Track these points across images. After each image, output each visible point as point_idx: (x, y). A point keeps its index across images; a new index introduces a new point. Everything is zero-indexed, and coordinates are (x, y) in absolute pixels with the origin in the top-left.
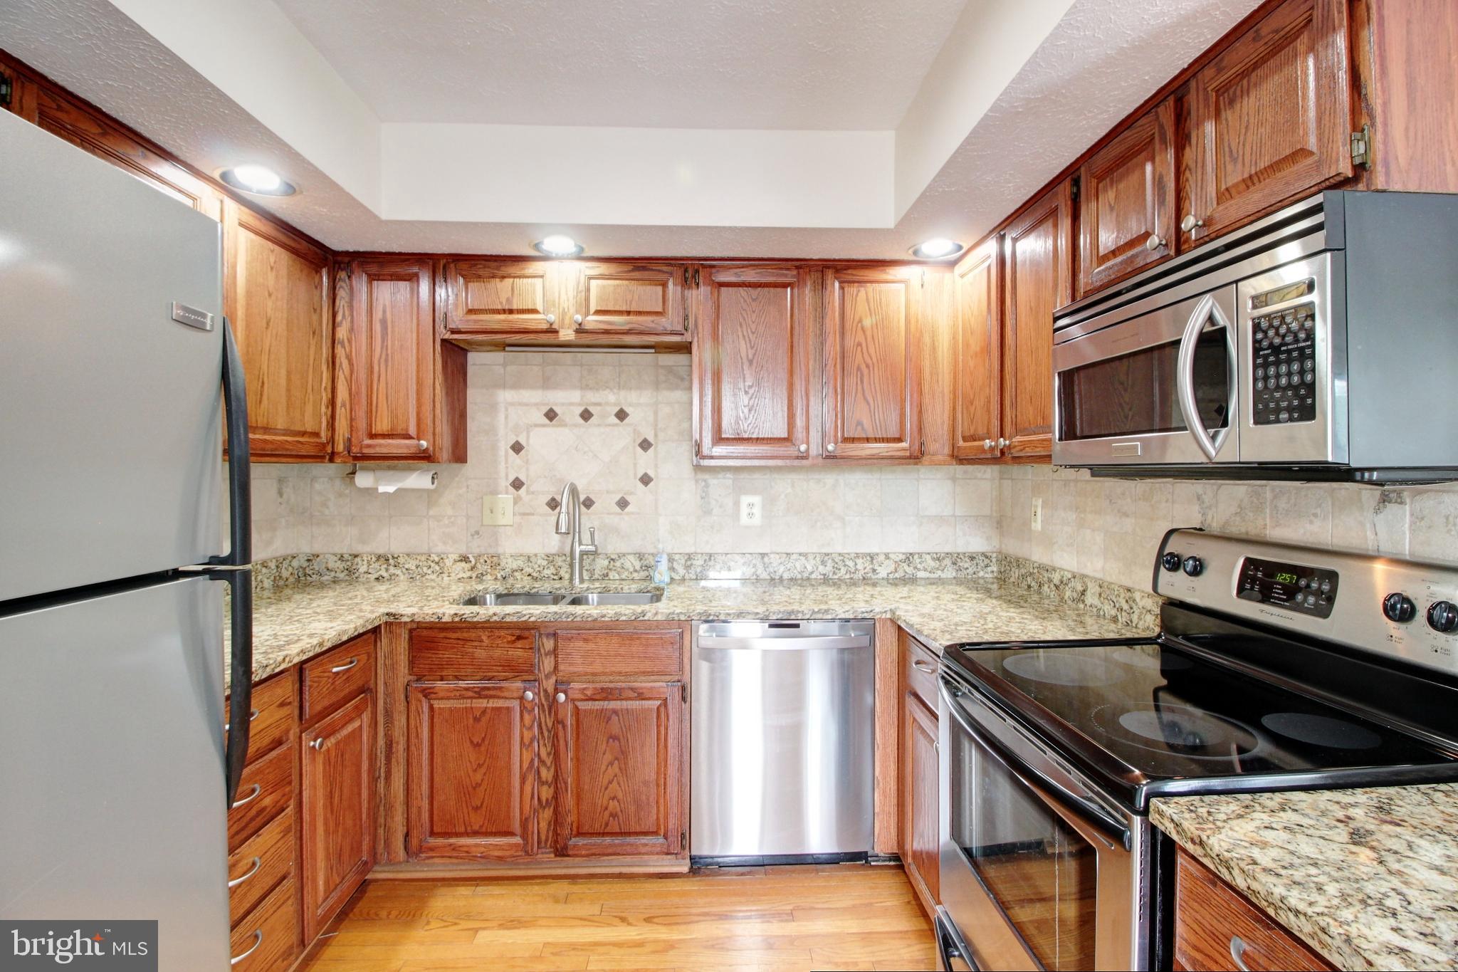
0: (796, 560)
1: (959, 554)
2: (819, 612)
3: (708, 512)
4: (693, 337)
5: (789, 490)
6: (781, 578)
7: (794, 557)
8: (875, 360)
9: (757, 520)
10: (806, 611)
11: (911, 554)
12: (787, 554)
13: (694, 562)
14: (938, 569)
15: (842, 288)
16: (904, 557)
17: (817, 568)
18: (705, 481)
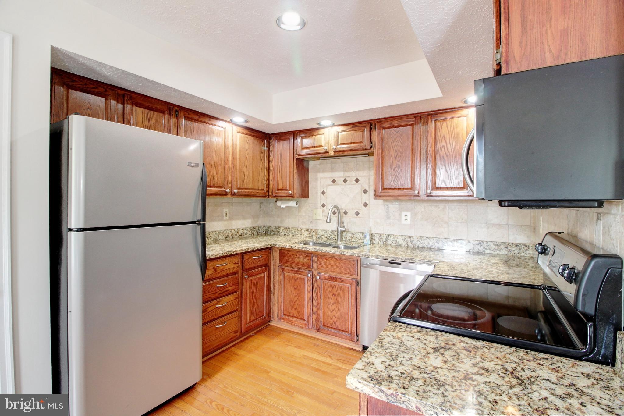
0: (425, 240)
1: (509, 243)
2: (408, 259)
3: (389, 218)
4: (374, 150)
5: (423, 210)
6: (418, 247)
7: (424, 238)
8: (450, 152)
9: (409, 222)
10: (403, 258)
11: (482, 241)
12: (421, 237)
13: (382, 237)
14: (497, 250)
15: (435, 123)
16: (478, 242)
17: (434, 244)
18: (388, 205)
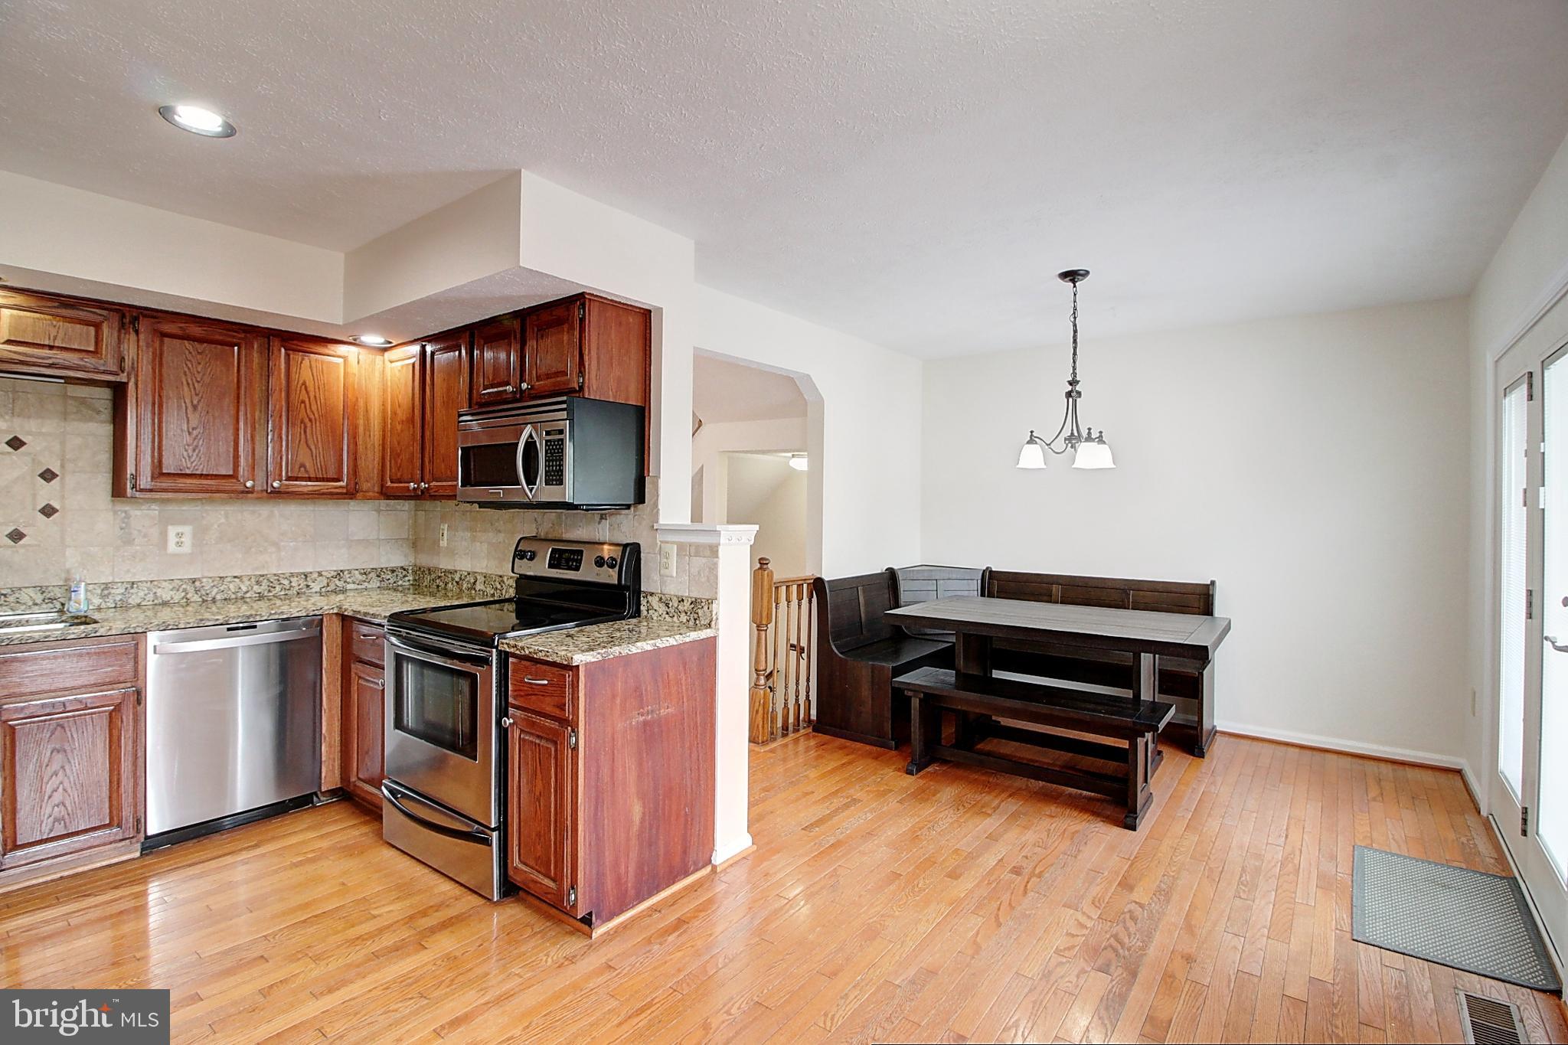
0: (230, 582)
1: (382, 569)
2: (275, 614)
3: (129, 541)
4: (129, 379)
5: (223, 520)
6: (214, 600)
7: (229, 579)
8: (316, 415)
9: (187, 548)
10: (263, 614)
11: (341, 571)
12: (221, 578)
13: (113, 591)
14: (365, 581)
15: (287, 356)
16: (335, 573)
17: (252, 588)
18: (126, 512)
